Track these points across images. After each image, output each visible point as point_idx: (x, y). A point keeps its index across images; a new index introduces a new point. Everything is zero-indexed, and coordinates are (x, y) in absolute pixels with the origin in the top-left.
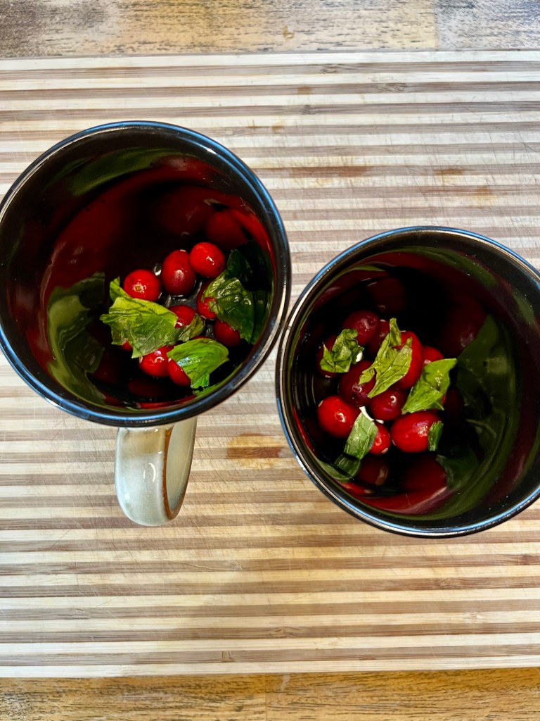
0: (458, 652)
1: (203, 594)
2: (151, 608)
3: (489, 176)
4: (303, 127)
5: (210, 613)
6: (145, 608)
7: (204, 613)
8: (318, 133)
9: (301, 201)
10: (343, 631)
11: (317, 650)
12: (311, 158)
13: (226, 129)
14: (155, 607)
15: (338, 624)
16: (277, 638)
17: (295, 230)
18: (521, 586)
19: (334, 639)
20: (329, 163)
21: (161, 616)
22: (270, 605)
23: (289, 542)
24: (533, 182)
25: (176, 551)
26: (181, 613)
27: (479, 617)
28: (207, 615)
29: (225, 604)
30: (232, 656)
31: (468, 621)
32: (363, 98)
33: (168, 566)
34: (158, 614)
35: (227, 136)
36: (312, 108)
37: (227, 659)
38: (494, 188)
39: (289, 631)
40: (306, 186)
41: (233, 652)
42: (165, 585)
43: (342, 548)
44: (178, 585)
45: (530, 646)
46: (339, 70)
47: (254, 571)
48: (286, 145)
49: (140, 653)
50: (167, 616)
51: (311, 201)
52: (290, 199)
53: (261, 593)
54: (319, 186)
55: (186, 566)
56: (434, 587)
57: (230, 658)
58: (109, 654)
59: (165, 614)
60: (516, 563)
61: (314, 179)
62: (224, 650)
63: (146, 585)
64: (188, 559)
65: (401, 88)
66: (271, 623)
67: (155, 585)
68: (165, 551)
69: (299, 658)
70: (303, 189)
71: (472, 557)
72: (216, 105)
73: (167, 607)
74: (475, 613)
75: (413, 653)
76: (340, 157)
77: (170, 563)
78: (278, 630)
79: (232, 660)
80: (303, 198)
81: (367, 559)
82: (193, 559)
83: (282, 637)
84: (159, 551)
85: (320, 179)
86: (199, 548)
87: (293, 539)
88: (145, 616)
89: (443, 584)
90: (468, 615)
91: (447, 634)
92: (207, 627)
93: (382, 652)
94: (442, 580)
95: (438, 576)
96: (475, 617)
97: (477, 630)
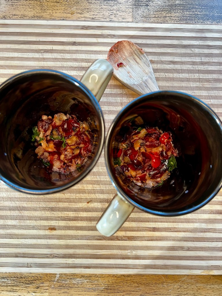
0: (125, 266)
1: (21, 239)
4: (72, 50)
7: (20, 246)
8: (78, 53)
10: (77, 256)
11: (66, 263)
12: (75, 63)
13: (41, 50)
15: (76, 253)
16: (50, 258)
18: (152, 240)
19: (74, 259)
20: (82, 65)
22: (48, 244)
23: (57, 219)
24: (164, 76)
25: (11, 221)
26: (11, 246)
27: (134, 252)
28: (22, 248)
29: (29, 243)
31: (129, 254)
32: (97, 40)
33: (7, 227)
35: (41, 53)
36: (76, 43)
39: (55, 255)
40: (72, 74)
41: (32, 263)
42: (5, 234)
43: (79, 222)
44: (10, 235)
45: (155, 265)
46: (88, 28)
47: (42, 230)
48: (65, 58)
50: (5, 247)
53: (45, 239)
55: (14, 227)
56: (116, 239)
57: (30, 266)
60: (150, 231)
61: (76, 72)
62: (28, 262)
64: (15, 224)
65: (113, 37)
66: (49, 252)
68: (6, 220)
69: (59, 267)
71: (132, 227)
72: (38, 40)
73: (5, 244)
75: (106, 266)
76: (87, 63)
77: (8, 225)
78: (51, 255)
79: (31, 267)
81: (89, 227)
82: (17, 224)
83: (52, 258)
84: (4, 220)
86: (20, 220)
87: (59, 217)
90: (129, 251)
91: (120, 259)
92: (22, 252)
93: (93, 266)
94: (119, 237)
95: (118, 235)
96: (132, 252)
97: (133, 257)
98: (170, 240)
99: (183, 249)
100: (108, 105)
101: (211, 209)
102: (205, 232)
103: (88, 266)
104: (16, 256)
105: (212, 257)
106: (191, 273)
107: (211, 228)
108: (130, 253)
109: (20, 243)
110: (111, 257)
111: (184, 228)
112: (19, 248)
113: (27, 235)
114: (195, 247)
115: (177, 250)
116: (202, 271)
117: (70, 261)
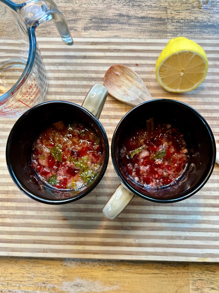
0: (129, 253)
1: (38, 227)
2: (19, 231)
3: (148, 83)
4: (83, 63)
5: (40, 234)
6: (17, 231)
7: (38, 234)
8: (88, 66)
9: (81, 89)
10: (87, 243)
11: (78, 250)
12: (85, 74)
13: (56, 63)
14: (21, 231)
15: (85, 241)
16: (63, 244)
17: (78, 99)
18: (153, 230)
19: (84, 246)
20: (92, 76)
21: (23, 235)
22: (62, 233)
23: (70, 210)
25: (30, 211)
26: (30, 234)
27: (137, 241)
28: (39, 235)
29: (46, 231)
30: (47, 250)
32: (105, 54)
33: (26, 217)
34: (22, 234)
35: (57, 66)
36: (87, 57)
37: (45, 251)
38: (150, 87)
39: (68, 242)
40: (83, 84)
41: (47, 249)
42: (25, 223)
43: (89, 213)
44: (29, 224)
45: (155, 252)
46: (97, 44)
47: (57, 220)
48: (77, 69)
49: (15, 248)
50: (25, 235)
51: (85, 89)
52: (77, 88)
53: (59, 228)
54: (88, 84)
55: (32, 217)
56: (121, 229)
57: (46, 251)
58: (3, 247)
59: (24, 234)
60: (151, 222)
61: (86, 82)
62: (44, 248)
63: (18, 223)
64: (34, 214)
65: (118, 51)
66: (62, 239)
67: (21, 223)
68: (26, 211)
69: (71, 252)
70: (82, 85)
71: (135, 218)
72: (53, 55)
73: (25, 231)
74: (136, 239)
75: (112, 252)
76: (96, 74)
77: (27, 215)
78: (64, 242)
79: (47, 252)
80: (82, 88)
81: (97, 217)
82: (36, 215)
83: (65, 244)
84: (24, 211)
85: (88, 82)
86: (38, 211)
87: (71, 209)
88: (17, 234)
89: (124, 228)
90: (133, 240)
91: (125, 246)
92: (39, 239)
93: (101, 252)
94: (124, 227)
95: (123, 225)
96: (135, 241)
97: (136, 245)
98: (169, 230)
99: (181, 239)
100: (115, 110)
101: (205, 202)
102: (200, 223)
103: (96, 252)
104: (34, 242)
105: (206, 246)
106: (188, 260)
107: (205, 220)
108: (133, 241)
109: (37, 231)
110: (116, 244)
111: (181, 220)
112: (37, 235)
113: (43, 224)
114: (192, 236)
115: (175, 239)
116: (198, 258)
117: (80, 247)
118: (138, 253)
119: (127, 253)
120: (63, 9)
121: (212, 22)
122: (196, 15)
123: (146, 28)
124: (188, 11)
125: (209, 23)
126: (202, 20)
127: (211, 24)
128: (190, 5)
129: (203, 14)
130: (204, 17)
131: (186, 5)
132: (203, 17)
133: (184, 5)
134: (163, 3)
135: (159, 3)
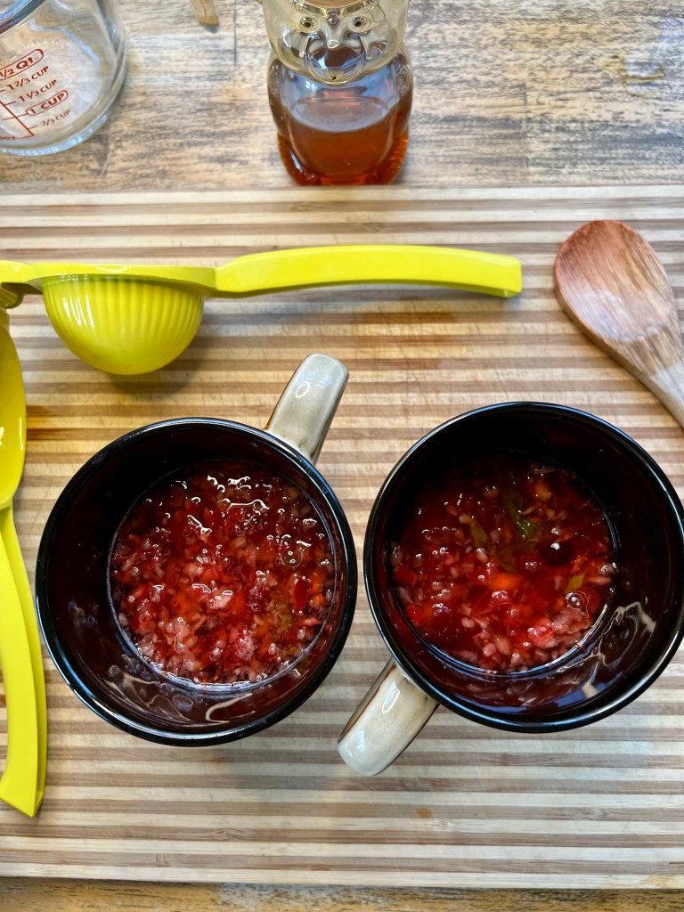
0: (425, 865)
1: (139, 786)
2: (80, 800)
3: (473, 325)
5: (146, 809)
6: (72, 800)
7: (139, 809)
9: (265, 350)
10: (293, 835)
11: (263, 856)
14: (84, 800)
15: (288, 827)
16: (218, 840)
17: (257, 381)
18: (499, 790)
19: (283, 845)
20: (296, 309)
21: (90, 811)
22: (213, 802)
24: (522, 331)
25: (112, 736)
26: (113, 808)
27: (450, 824)
28: (142, 812)
29: (162, 799)
30: (167, 860)
31: (436, 829)
33: (102, 753)
34: (88, 808)
37: (162, 863)
38: (478, 338)
39: (232, 833)
40: (271, 334)
41: (169, 855)
42: (97, 775)
43: (296, 739)
44: (110, 775)
45: (509, 862)
46: (310, 208)
47: (196, 761)
49: (65, 852)
50: (97, 811)
51: (276, 350)
52: (253, 347)
53: (203, 787)
54: (285, 335)
56: (399, 788)
57: (165, 862)
58: (32, 851)
59: (95, 808)
60: (494, 763)
61: (279, 327)
62: (157, 852)
63: (75, 774)
64: (124, 746)
65: (378, 229)
66: (213, 823)
67: (86, 774)
68: (99, 736)
69: (243, 865)
70: (268, 337)
71: (444, 754)
72: (177, 244)
73: (97, 800)
74: (446, 820)
75: (373, 864)
76: (308, 303)
77: (104, 749)
78: (220, 831)
79: (167, 865)
80: (267, 347)
81: (323, 753)
82: (130, 746)
83: (225, 840)
84: (93, 736)
85: (286, 326)
88: (72, 810)
89: (408, 785)
90: (436, 821)
91: (413, 844)
92: (141, 825)
93: (337, 863)
94: (408, 780)
95: (404, 776)
96: (445, 825)
97: (447, 839)
98: (551, 790)
99: (590, 817)
100: (370, 413)
101: (664, 699)
102: (649, 766)
103: (322, 862)
104: (128, 833)
105: (671, 837)
106: (614, 884)
107: (666, 756)
108: (438, 826)
109: (136, 798)
110: (386, 837)
111: (589, 756)
112: (135, 812)
113: (155, 777)
114: (624, 809)
115: (572, 819)
116: (645, 877)
117: (273, 849)
118: (453, 866)
119: (418, 864)
120: (204, 99)
121: (670, 127)
122: (616, 107)
123: (461, 150)
124: (591, 94)
125: (660, 131)
126: (638, 121)
127: (665, 131)
128: (598, 75)
129: (640, 101)
130: (644, 109)
131: (586, 75)
132: (639, 110)
133: (580, 75)
134: (514, 73)
135: (499, 72)
